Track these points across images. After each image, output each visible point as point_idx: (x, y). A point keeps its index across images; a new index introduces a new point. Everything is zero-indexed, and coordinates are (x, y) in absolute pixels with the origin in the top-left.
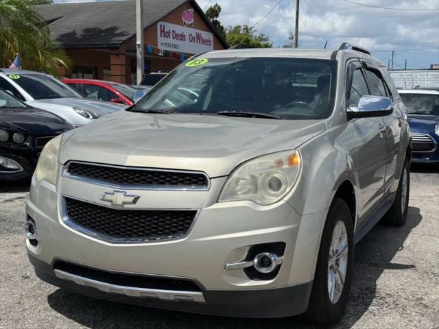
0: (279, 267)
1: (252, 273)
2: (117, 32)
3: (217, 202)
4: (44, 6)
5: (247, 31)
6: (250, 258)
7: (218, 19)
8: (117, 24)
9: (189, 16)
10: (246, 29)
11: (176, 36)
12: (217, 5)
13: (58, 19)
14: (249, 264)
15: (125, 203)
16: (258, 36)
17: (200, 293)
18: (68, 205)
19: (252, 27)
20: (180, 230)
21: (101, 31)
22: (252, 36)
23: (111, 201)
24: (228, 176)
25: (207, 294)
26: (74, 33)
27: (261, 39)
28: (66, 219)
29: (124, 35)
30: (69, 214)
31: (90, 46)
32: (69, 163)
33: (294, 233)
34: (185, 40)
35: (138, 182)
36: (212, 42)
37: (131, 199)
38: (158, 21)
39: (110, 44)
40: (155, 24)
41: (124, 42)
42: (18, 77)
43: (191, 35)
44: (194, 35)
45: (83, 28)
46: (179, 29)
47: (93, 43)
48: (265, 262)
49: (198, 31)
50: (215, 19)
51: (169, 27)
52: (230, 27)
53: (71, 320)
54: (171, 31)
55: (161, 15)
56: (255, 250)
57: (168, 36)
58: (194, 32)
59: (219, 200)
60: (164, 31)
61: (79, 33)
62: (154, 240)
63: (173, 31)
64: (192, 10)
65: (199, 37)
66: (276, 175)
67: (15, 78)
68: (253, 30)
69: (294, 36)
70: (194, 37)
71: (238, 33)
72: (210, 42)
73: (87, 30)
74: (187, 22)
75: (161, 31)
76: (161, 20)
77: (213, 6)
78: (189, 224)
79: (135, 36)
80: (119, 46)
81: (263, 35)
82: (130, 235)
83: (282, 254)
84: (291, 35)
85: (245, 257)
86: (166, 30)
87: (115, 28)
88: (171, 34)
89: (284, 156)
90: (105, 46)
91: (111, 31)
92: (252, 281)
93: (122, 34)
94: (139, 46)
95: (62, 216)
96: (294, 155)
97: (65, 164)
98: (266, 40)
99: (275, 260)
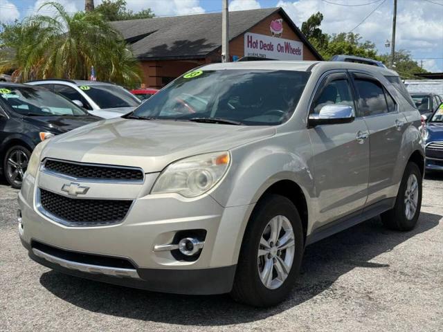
0: (200, 250)
1: (177, 255)
2: (205, 44)
3: (150, 193)
4: (145, 20)
5: (352, 38)
6: (176, 241)
7: (320, 27)
8: (205, 36)
9: (278, 26)
10: (351, 36)
11: (264, 46)
12: (319, 13)
13: (153, 32)
14: (175, 247)
15: (77, 193)
16: (364, 43)
17: (135, 271)
18: (42, 195)
19: (357, 35)
20: (119, 216)
21: (190, 43)
22: (357, 44)
23: (68, 191)
24: (161, 172)
25: (140, 271)
26: (165, 46)
27: (366, 46)
28: (39, 205)
29: (211, 47)
30: (42, 202)
31: (179, 58)
32: (45, 160)
33: (216, 222)
34: (272, 50)
35: (90, 176)
36: (302, 51)
37: (82, 190)
38: (245, 32)
39: (196, 56)
40: (242, 34)
41: (211, 53)
42: (88, 88)
43: (279, 44)
44: (283, 45)
45: (174, 41)
46: (267, 39)
47: (180, 54)
48: (189, 247)
49: (287, 41)
50: (317, 27)
51: (257, 37)
52: (334, 34)
53: (50, 293)
54: (259, 42)
55: (248, 26)
56: (180, 235)
57: (256, 47)
58: (282, 42)
59: (152, 193)
60: (251, 42)
61: (170, 46)
62: (95, 225)
63: (261, 42)
64: (281, 20)
65: (287, 47)
66: (204, 172)
67: (86, 89)
68: (359, 37)
69: (391, 44)
70: (283, 47)
71: (343, 40)
72: (299, 51)
73: (177, 43)
74: (275, 33)
75: (249, 42)
76: (248, 31)
77: (315, 15)
78: (126, 211)
79: (220, 47)
80: (205, 57)
81: (369, 42)
82: (81, 220)
83: (204, 240)
84: (388, 41)
85: (171, 240)
86: (254, 40)
87: (203, 40)
88: (259, 45)
89: (213, 157)
90: (192, 58)
91: (200, 43)
92: (178, 262)
93: (208, 46)
94: (224, 57)
95: (37, 203)
96: (225, 156)
97: (43, 161)
98: (372, 47)
99: (197, 245)
